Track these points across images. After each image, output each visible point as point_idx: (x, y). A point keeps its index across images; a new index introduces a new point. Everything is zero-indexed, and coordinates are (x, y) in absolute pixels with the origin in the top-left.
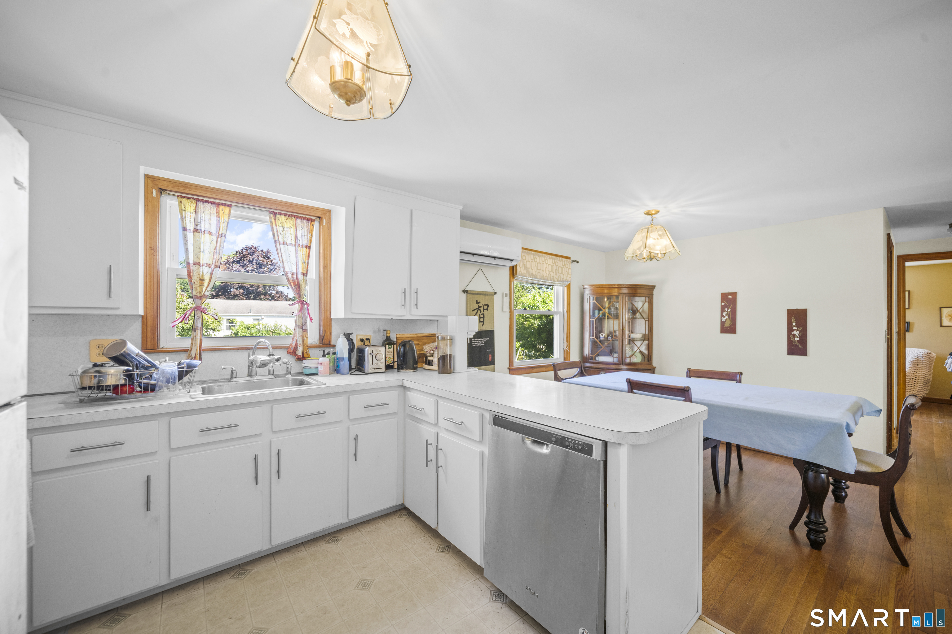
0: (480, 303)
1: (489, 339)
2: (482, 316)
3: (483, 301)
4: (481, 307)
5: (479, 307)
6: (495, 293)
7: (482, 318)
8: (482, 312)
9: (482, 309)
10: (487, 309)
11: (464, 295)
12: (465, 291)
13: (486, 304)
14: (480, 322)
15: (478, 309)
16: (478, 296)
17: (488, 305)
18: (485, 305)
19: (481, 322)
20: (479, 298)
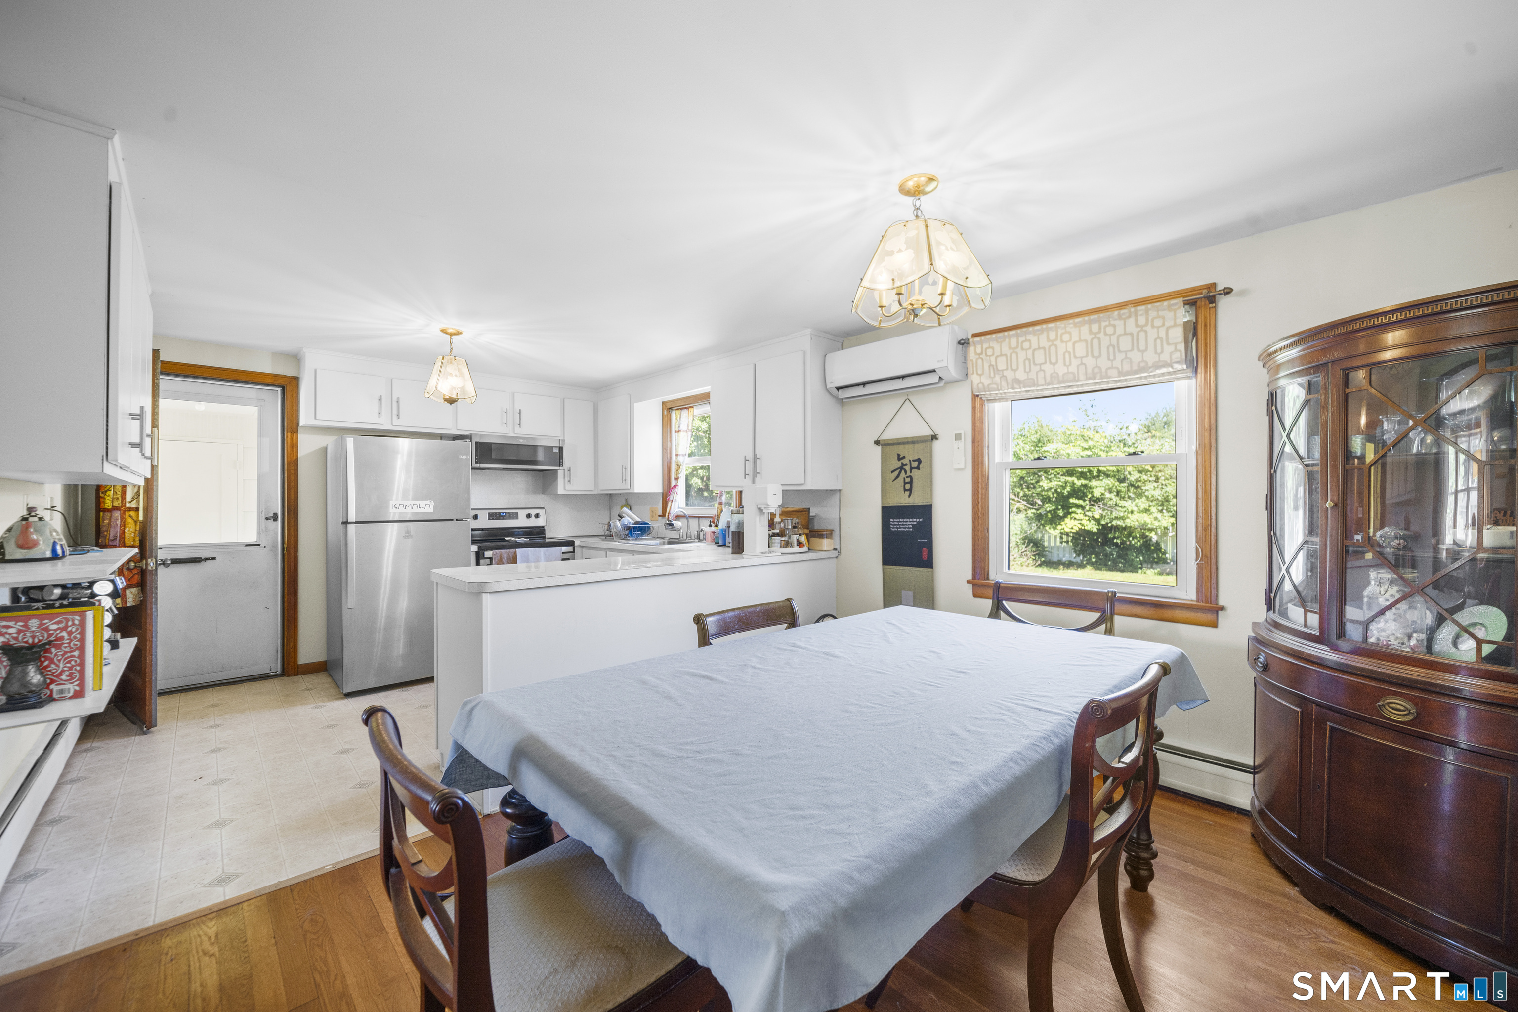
0: (904, 457)
1: (921, 520)
2: (908, 480)
3: (910, 454)
4: (906, 465)
5: (903, 465)
6: (934, 437)
7: (908, 483)
8: (908, 474)
9: (907, 468)
10: (918, 468)
11: (879, 448)
12: (877, 443)
13: (916, 458)
14: (905, 490)
15: (901, 468)
16: (901, 447)
17: (919, 461)
18: (914, 461)
19: (907, 490)
20: (902, 450)
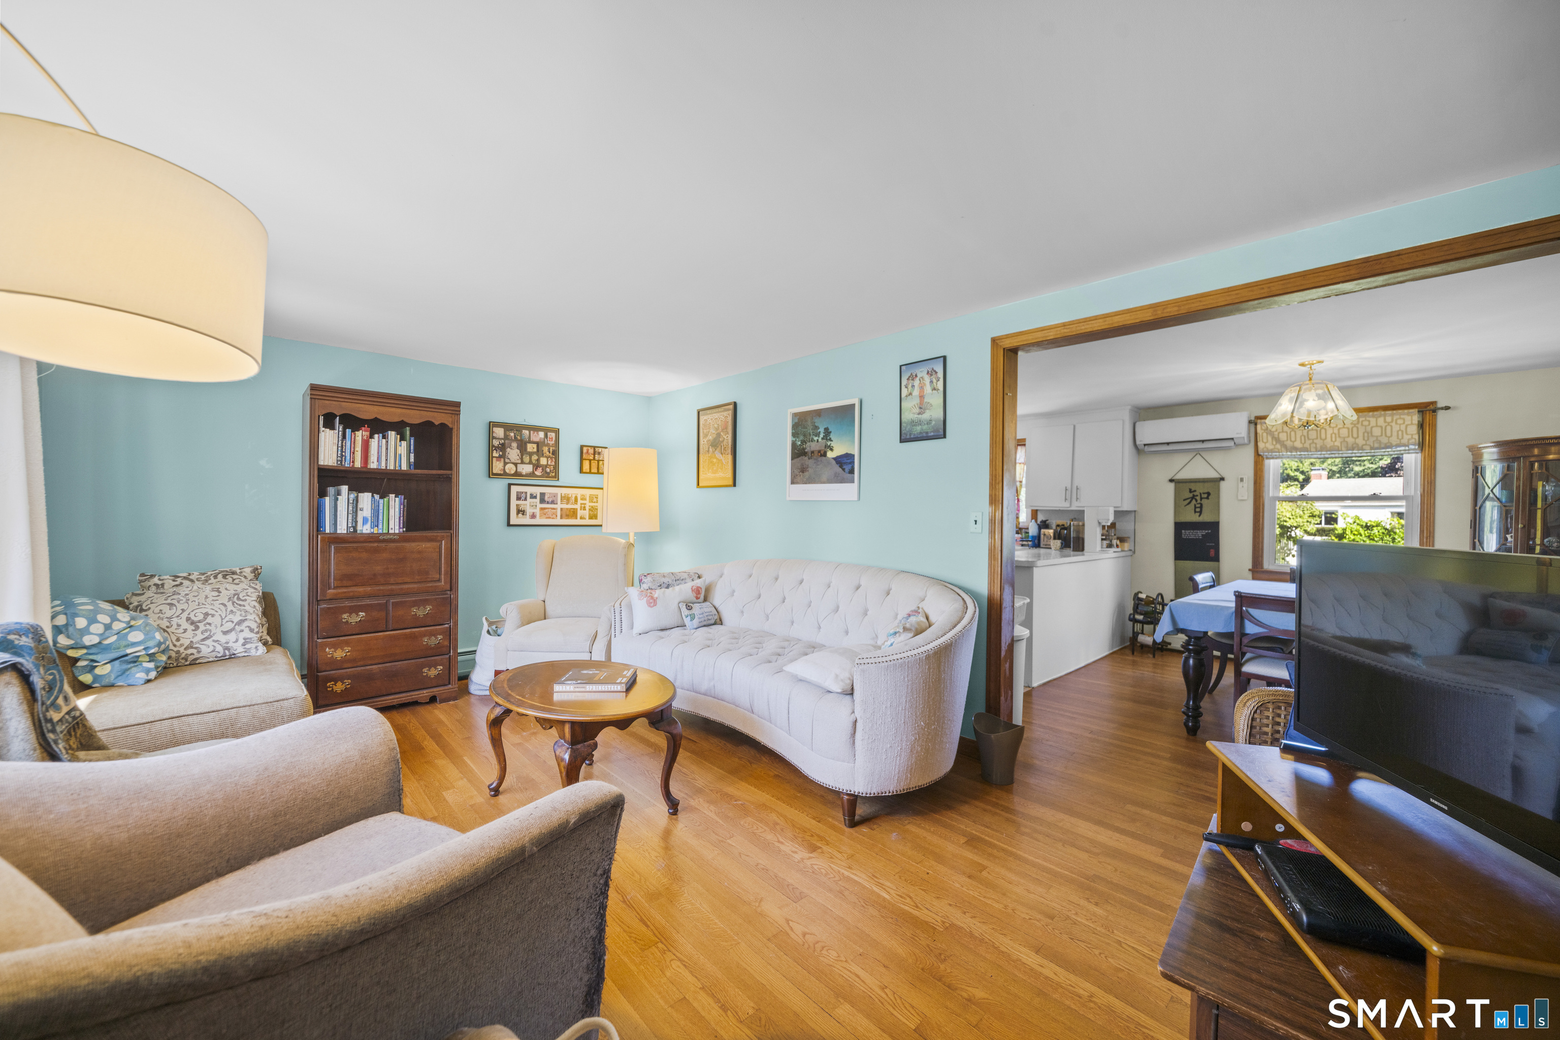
0: (1195, 491)
1: (1210, 531)
2: (1199, 505)
3: (1200, 489)
4: (1197, 496)
5: (1194, 496)
6: (1222, 479)
7: (1198, 507)
8: (1199, 501)
9: (1198, 498)
10: (1207, 498)
11: (1172, 485)
12: (1171, 481)
13: (1206, 491)
14: (1195, 512)
15: (1193, 497)
16: (1192, 484)
17: (1209, 494)
18: (1204, 493)
19: (1198, 512)
20: (1193, 486)
